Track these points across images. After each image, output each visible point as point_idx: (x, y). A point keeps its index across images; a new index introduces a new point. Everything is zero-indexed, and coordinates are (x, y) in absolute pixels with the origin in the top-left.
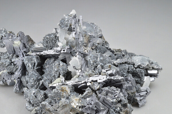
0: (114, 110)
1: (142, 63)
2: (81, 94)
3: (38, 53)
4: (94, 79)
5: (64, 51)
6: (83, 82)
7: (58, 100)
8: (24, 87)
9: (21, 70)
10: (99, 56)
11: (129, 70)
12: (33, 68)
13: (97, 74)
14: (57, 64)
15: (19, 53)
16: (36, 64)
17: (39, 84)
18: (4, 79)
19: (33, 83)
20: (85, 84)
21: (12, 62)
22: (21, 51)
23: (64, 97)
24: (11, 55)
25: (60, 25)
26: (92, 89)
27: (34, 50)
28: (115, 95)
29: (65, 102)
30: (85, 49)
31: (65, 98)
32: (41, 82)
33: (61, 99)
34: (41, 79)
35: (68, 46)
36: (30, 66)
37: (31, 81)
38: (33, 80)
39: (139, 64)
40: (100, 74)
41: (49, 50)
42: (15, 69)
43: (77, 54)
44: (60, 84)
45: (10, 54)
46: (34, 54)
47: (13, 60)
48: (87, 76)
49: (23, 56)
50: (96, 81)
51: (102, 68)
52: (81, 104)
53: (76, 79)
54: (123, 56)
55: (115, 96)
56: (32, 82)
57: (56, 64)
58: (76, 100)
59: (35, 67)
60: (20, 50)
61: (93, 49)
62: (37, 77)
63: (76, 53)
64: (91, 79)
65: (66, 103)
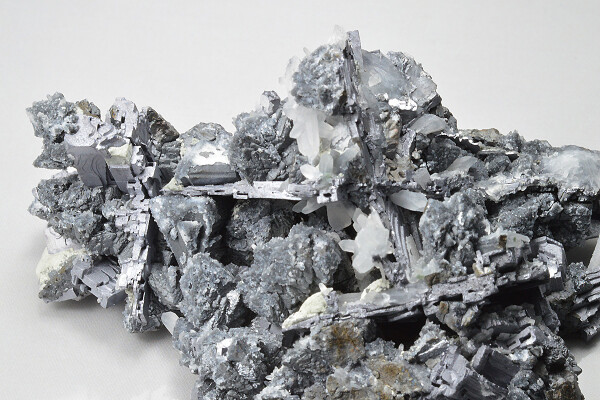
0: (525, 389)
1: (586, 184)
2: (401, 347)
3: (211, 189)
4: (450, 290)
5: (328, 195)
6: (408, 306)
7: (321, 374)
8: (165, 308)
9: (146, 250)
10: (461, 207)
11: (542, 215)
12: (195, 246)
13: (460, 274)
14: (304, 243)
15: (129, 186)
16: (207, 232)
17: (228, 302)
18: (80, 282)
19: (208, 305)
20: (417, 311)
21: (104, 220)
22: (136, 179)
23: (343, 365)
25: (299, 93)
26: (444, 327)
27: (192, 176)
29: (348, 380)
30: (392, 169)
31: (348, 367)
32: (234, 295)
33: (329, 372)
34: (232, 286)
35: (341, 174)
36: (186, 238)
37: (200, 299)
38: (207, 294)
39: (576, 186)
42: (119, 245)
43: (372, 197)
44: (323, 316)
45: (92, 187)
46: (193, 191)
47: (108, 214)
48: (421, 281)
49: (147, 196)
50: (458, 299)
51: (475, 250)
52: (411, 387)
53: (382, 298)
54: (513, 158)
55: (523, 340)
56: (204, 303)
57: (300, 246)
59: (203, 241)
60: (135, 175)
61: (415, 161)
62: (218, 281)
63: (369, 194)
64: (438, 291)
65: (353, 382)
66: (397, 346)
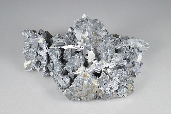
2: (98, 77)
3: (60, 47)
4: (107, 66)
5: (83, 47)
6: (99, 69)
7: (82, 83)
8: (50, 72)
9: (47, 60)
10: (108, 49)
13: (109, 62)
15: (43, 47)
16: (59, 55)
17: (63, 70)
18: (33, 67)
20: (100, 70)
23: (86, 81)
24: (36, 48)
27: (56, 45)
28: (122, 74)
29: (87, 84)
32: (64, 68)
33: (84, 82)
34: (64, 66)
36: (55, 57)
37: (58, 69)
40: (111, 62)
41: (68, 46)
42: (41, 59)
44: (82, 71)
46: (56, 48)
48: (101, 64)
49: (47, 49)
50: (108, 67)
51: (112, 58)
52: (99, 85)
53: (94, 67)
55: (122, 76)
57: (77, 57)
58: (96, 82)
59: (58, 58)
60: (44, 45)
62: (61, 65)
64: (104, 66)
66: (97, 77)
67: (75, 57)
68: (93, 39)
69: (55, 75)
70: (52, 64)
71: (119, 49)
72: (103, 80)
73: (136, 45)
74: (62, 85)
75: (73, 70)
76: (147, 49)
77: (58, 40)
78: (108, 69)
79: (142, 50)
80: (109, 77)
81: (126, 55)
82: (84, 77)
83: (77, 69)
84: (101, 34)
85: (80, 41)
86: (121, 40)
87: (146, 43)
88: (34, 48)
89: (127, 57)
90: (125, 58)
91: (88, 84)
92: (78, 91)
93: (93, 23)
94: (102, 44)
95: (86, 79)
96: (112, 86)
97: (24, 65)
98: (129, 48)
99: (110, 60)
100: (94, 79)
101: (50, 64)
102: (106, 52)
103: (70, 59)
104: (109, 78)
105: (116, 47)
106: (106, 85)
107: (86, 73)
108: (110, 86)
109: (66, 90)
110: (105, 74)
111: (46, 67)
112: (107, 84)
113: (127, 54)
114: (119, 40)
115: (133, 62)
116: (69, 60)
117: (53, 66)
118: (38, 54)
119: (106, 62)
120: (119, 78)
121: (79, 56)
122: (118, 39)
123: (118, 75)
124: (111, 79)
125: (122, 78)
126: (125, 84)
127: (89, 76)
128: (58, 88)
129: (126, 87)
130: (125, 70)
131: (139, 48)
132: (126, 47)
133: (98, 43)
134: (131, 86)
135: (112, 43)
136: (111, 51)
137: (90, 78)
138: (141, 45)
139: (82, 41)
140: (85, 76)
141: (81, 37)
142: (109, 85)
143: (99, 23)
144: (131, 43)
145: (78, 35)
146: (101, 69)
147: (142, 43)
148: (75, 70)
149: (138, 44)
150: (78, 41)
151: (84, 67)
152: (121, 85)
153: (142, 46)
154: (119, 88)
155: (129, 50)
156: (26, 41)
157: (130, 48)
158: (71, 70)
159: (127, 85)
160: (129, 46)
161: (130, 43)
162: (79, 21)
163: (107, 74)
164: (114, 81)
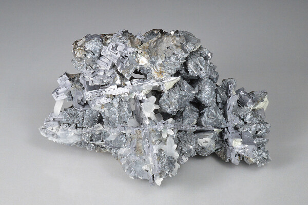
0: (94, 54)
6: (136, 85)
8: (221, 87)
9: (228, 108)
16: (205, 114)
17: (199, 88)
24: (246, 131)
26: (123, 77)
28: (94, 75)
40: (114, 96)
41: (189, 130)
46: (211, 128)
47: (242, 122)
52: (136, 57)
53: (145, 88)
55: (95, 72)
58: (142, 62)
62: (202, 96)
67: (178, 108)
68: (144, 140)
69: (214, 80)
70: (218, 101)
71: (96, 124)
72: (128, 64)
73: (65, 130)
74: (203, 59)
75: (182, 86)
76: (44, 125)
77: (206, 142)
78: (120, 83)
79: (52, 123)
80: (117, 71)
81: (83, 113)
82: (162, 70)
83: (174, 87)
84: (129, 151)
85: (168, 135)
86: (92, 140)
87: (45, 135)
88: (251, 130)
89: (81, 110)
90: (86, 107)
91: (156, 58)
92: (174, 47)
93: (142, 170)
94: (128, 132)
95: (159, 68)
96: (112, 54)
97: (268, 102)
98: (77, 126)
99: (115, 100)
100: (145, 67)
101: (221, 102)
102: (121, 115)
103: (186, 105)
104: (119, 68)
105: (101, 128)
106: (123, 55)
107: (159, 77)
108: (117, 54)
109: (195, 50)
110: (126, 76)
111: (229, 95)
112: (121, 57)
113: (81, 114)
114: (96, 141)
115: (70, 100)
116: (188, 103)
117: (217, 96)
118: (243, 120)
119: (123, 96)
120: (99, 68)
121: (171, 108)
122: (97, 143)
123: (101, 73)
124: (114, 65)
125: (94, 67)
126: (88, 57)
127: (153, 72)
128: (209, 55)
129: (87, 52)
130: (88, 83)
131: (58, 126)
132: (83, 128)
133: (135, 132)
134: (78, 53)
135: (109, 136)
136: (113, 116)
137: (152, 69)
138: (54, 131)
139: (164, 136)
140: (161, 73)
141: (166, 144)
142: (119, 55)
143: (131, 172)
144: (73, 134)
145: (172, 147)
146: (132, 84)
147: (53, 135)
148: (178, 86)
149: (59, 133)
150: (172, 136)
151: (162, 88)
152: (97, 55)
153: (52, 129)
154: (100, 50)
155: (77, 121)
156: (265, 142)
157: (76, 124)
158: (186, 86)
159: (85, 56)
160: (76, 128)
161: (75, 134)
162: (169, 172)
163: (121, 75)
164: (108, 62)
